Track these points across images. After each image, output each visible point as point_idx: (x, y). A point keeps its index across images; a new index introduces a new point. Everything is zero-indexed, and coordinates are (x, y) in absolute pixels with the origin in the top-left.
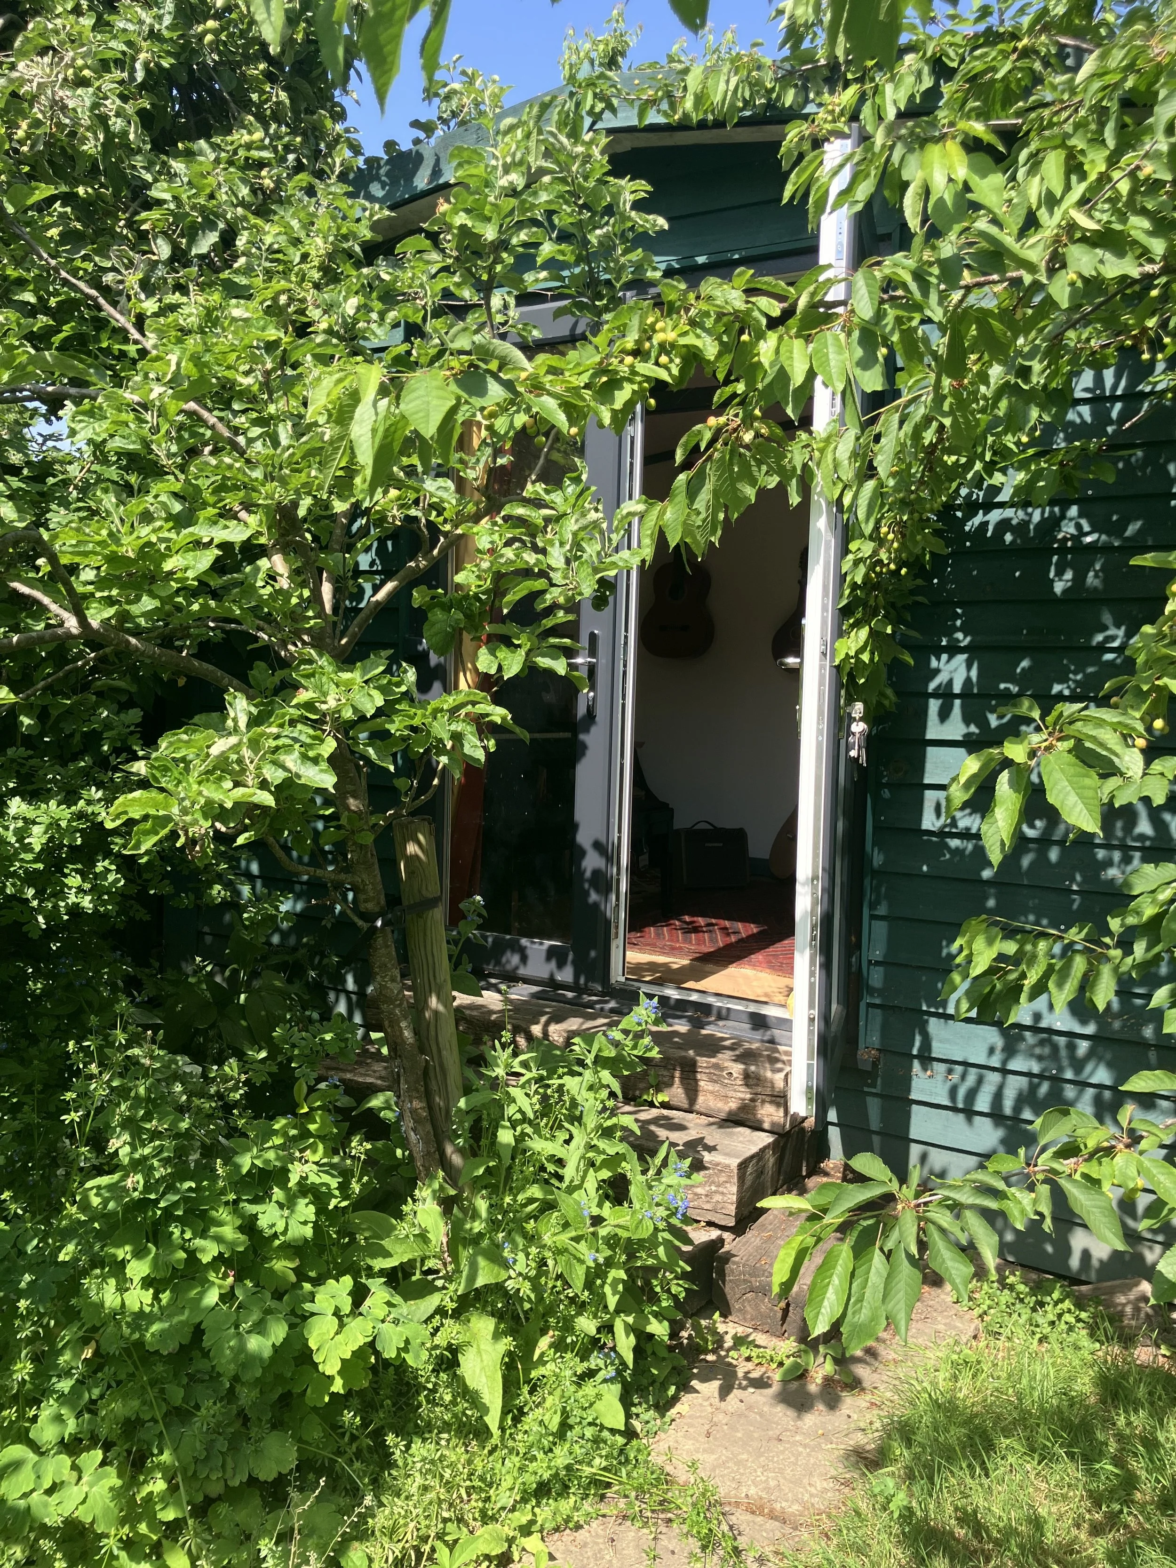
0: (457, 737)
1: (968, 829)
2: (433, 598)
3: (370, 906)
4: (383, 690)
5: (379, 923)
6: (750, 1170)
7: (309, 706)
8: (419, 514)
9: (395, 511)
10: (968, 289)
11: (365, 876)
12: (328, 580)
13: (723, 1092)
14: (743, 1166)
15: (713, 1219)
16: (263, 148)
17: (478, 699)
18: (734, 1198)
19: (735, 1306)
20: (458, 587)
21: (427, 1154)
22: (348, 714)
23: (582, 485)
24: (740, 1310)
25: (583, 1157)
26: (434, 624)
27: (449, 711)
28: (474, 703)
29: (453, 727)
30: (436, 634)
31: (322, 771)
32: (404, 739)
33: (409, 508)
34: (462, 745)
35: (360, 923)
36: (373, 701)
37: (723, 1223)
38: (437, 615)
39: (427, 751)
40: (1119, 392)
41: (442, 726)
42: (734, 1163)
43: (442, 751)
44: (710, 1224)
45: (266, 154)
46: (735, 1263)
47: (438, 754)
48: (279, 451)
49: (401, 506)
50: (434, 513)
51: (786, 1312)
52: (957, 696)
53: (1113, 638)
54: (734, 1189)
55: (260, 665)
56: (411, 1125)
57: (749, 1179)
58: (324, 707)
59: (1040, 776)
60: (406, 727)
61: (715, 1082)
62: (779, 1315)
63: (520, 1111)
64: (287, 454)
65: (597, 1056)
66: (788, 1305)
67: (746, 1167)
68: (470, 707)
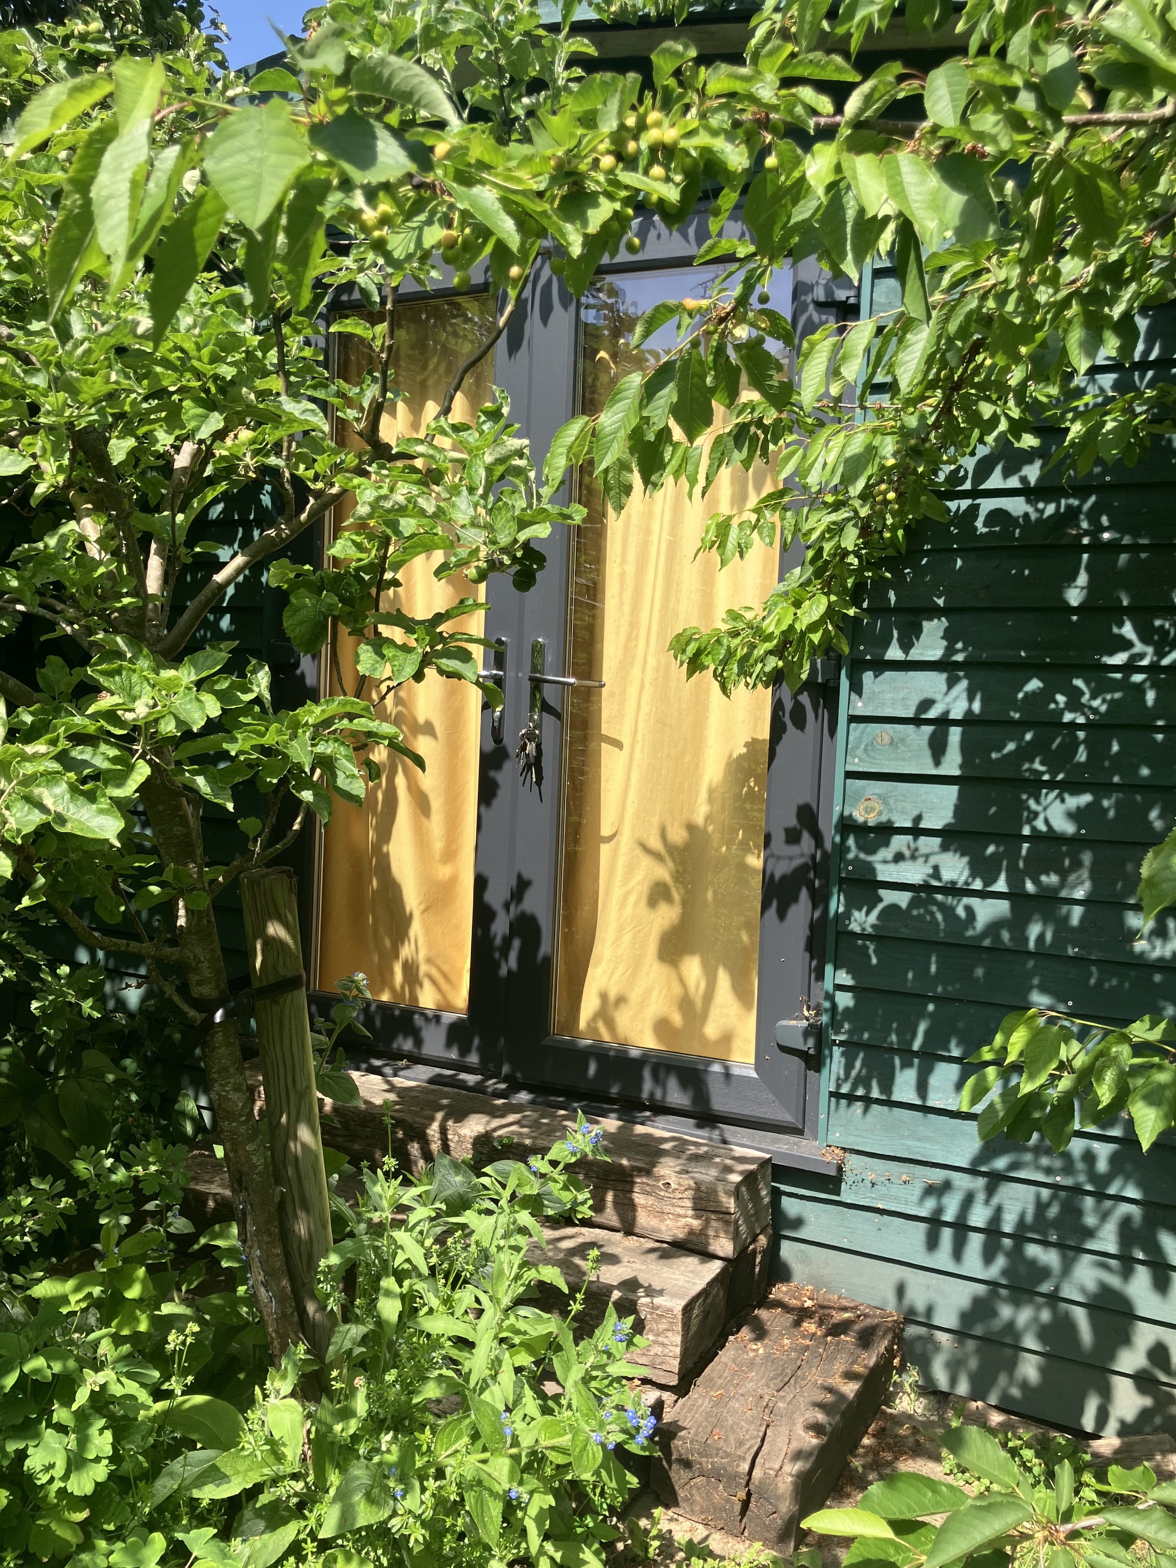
0: (326, 763)
1: (954, 883)
2: (298, 576)
3: (207, 991)
4: (220, 696)
5: (218, 1016)
6: (696, 1312)
7: (111, 715)
8: (281, 463)
9: (248, 459)
10: (1074, 128)
11: (198, 950)
12: (157, 553)
13: (658, 1206)
14: (687, 1309)
15: (650, 1377)
16: (103, 40)
17: (356, 710)
18: (678, 1351)
19: (681, 1494)
20: (336, 561)
21: (283, 1317)
22: (168, 727)
23: (502, 422)
24: (686, 1499)
25: (495, 1337)
26: (297, 610)
27: (314, 726)
28: (351, 717)
29: (320, 749)
30: (301, 623)
31: (101, 811)
32: (250, 764)
33: (267, 455)
34: (334, 776)
35: (192, 1013)
36: (203, 709)
37: (663, 1381)
38: (305, 601)
39: (284, 782)
40: (1152, 358)
41: (303, 746)
42: (678, 1305)
43: (306, 783)
44: (645, 1381)
45: (104, 48)
46: (683, 1438)
47: (300, 788)
48: (70, 345)
49: (256, 453)
50: (302, 467)
51: (745, 1505)
52: (955, 723)
53: (1142, 656)
54: (678, 1339)
55: (54, 661)
56: (261, 1278)
57: (695, 1322)
58: (129, 716)
59: (1046, 822)
60: (253, 747)
61: (648, 1193)
62: (738, 1507)
63: (408, 1261)
64: (80, 351)
65: (513, 1196)
66: (749, 1494)
67: (692, 1309)
68: (346, 721)
